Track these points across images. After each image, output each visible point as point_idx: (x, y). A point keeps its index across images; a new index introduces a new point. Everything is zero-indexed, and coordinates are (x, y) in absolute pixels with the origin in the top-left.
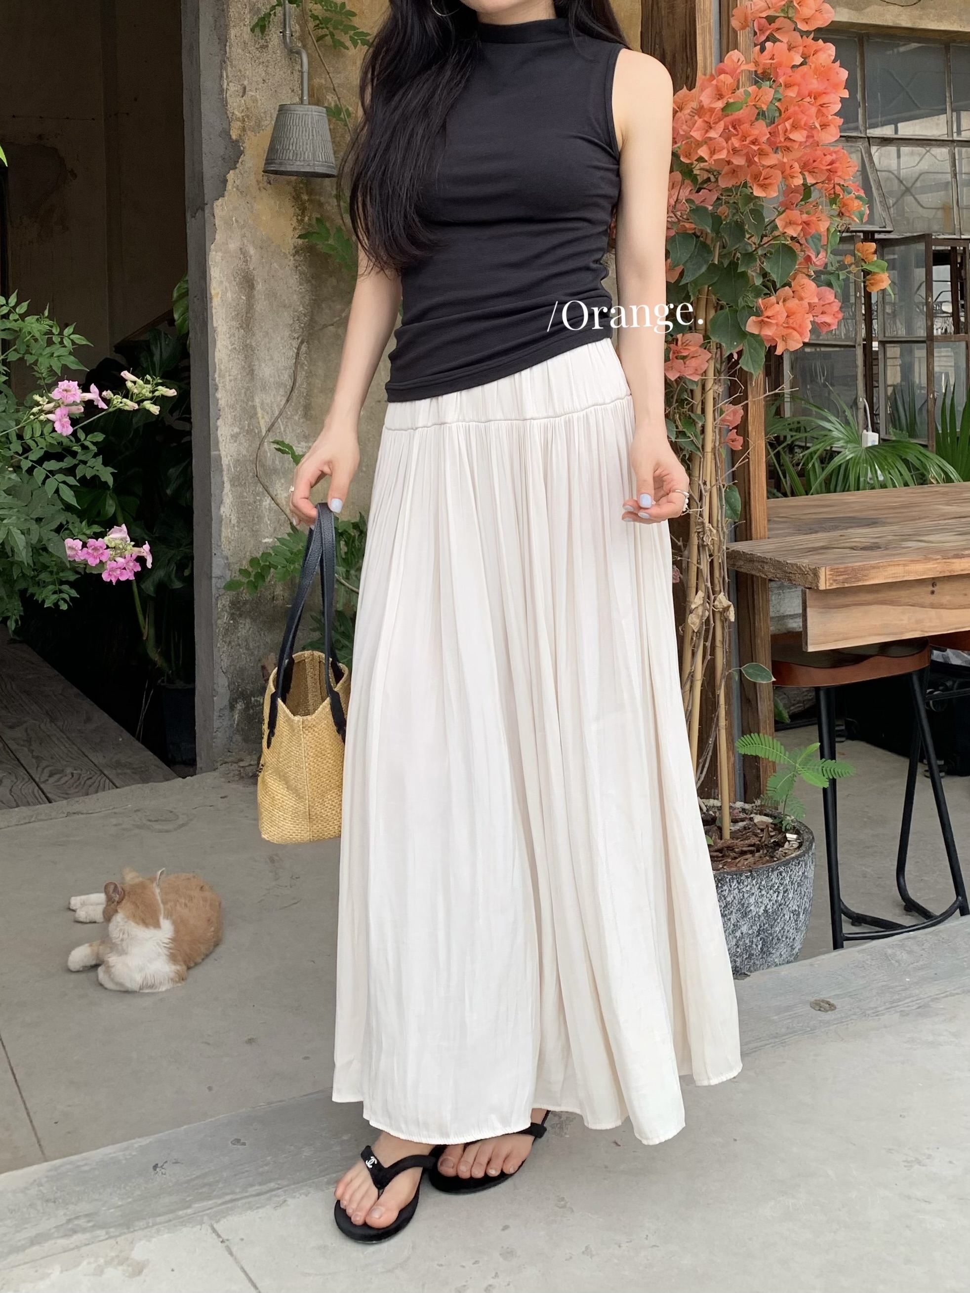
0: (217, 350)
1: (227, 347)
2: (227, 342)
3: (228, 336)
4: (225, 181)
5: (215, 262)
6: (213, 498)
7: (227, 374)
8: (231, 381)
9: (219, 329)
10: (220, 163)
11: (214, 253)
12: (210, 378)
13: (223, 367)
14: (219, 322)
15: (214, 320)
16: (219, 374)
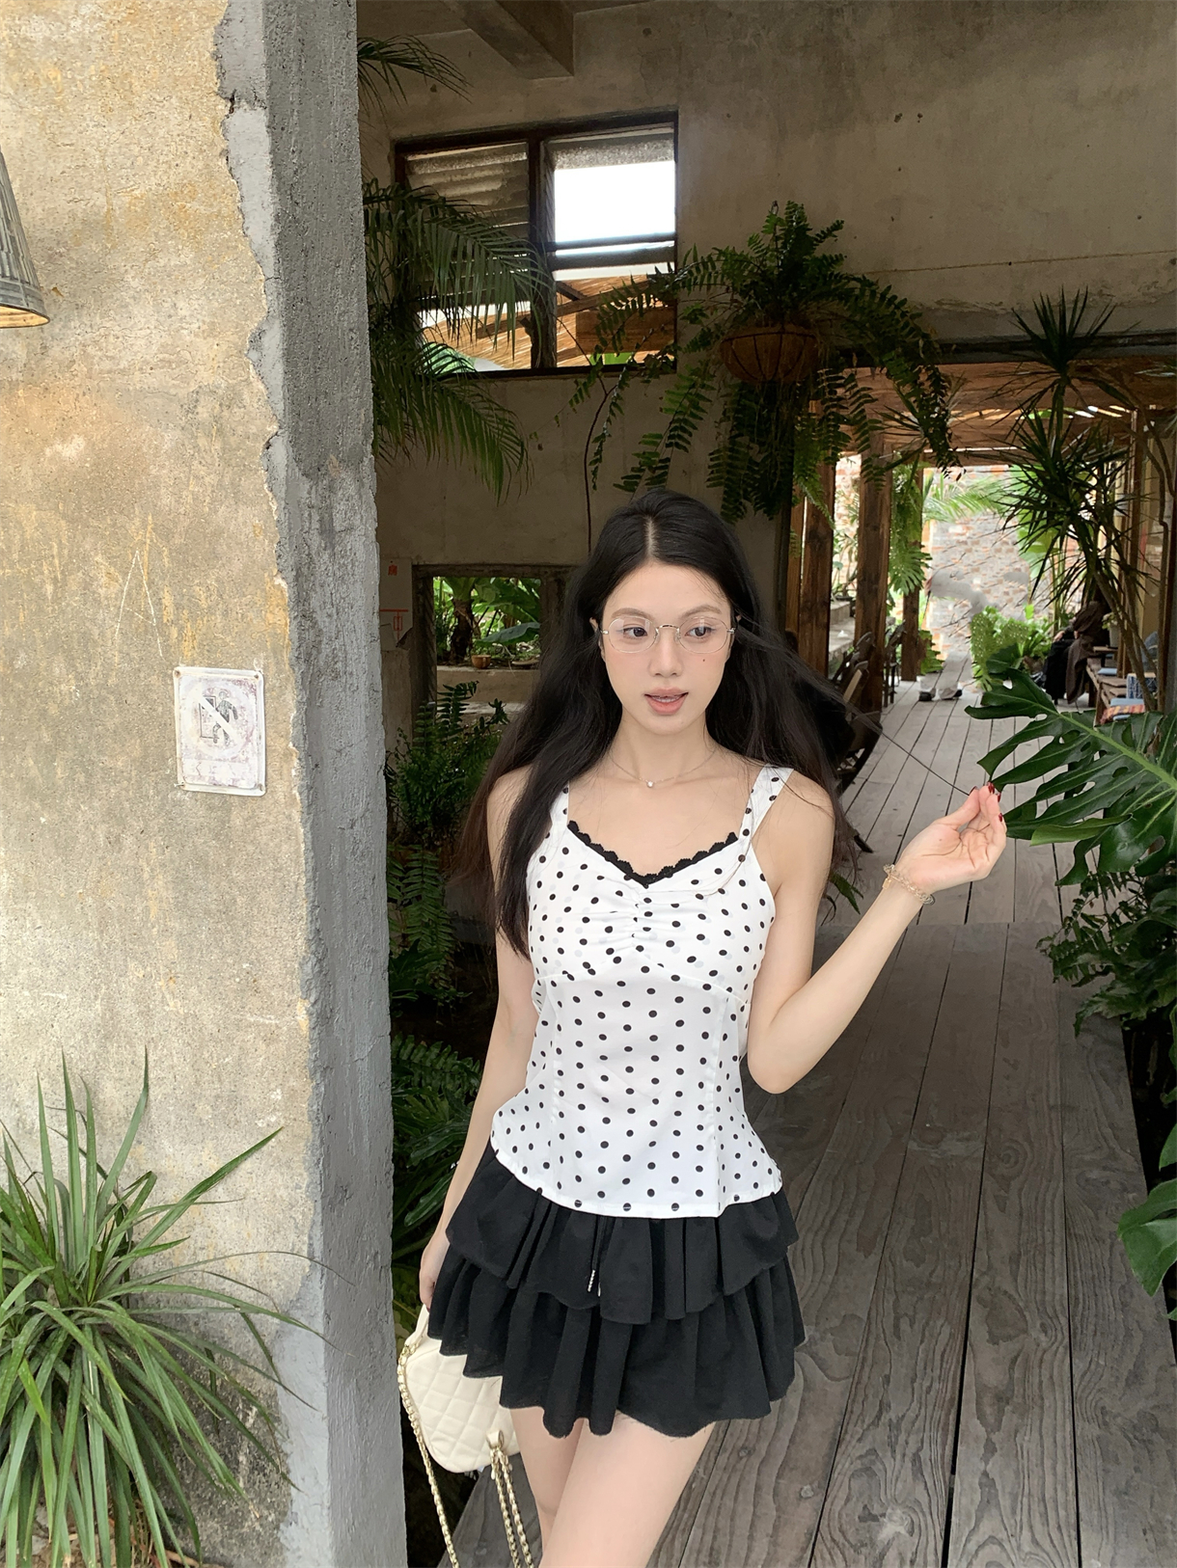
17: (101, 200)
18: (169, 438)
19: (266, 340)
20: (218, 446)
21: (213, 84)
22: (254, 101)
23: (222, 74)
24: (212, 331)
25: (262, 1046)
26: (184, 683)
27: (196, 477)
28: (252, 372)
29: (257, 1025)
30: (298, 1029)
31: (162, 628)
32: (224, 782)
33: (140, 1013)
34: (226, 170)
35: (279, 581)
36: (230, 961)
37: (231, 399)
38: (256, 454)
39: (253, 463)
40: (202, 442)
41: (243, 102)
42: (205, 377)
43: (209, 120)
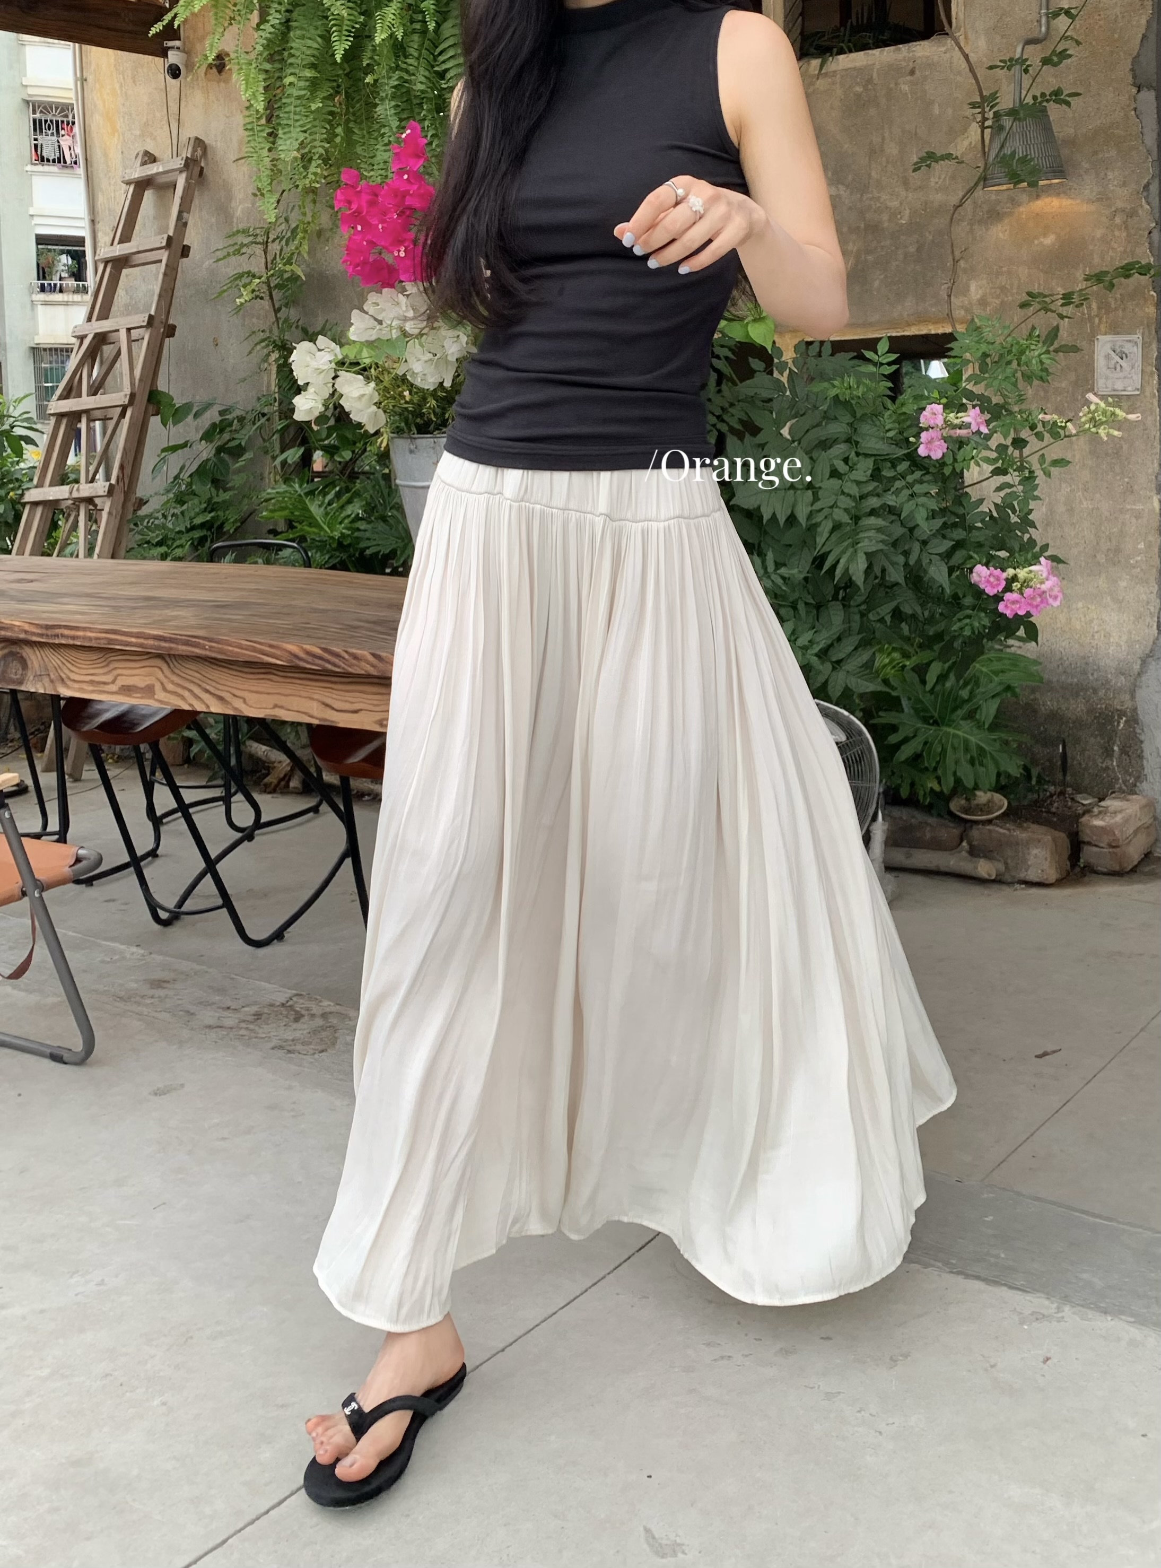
17: (1072, 131)
18: (1099, 233)
19: (1151, 187)
20: (1124, 234)
21: (1130, 79)
22: (1150, 87)
23: (1134, 77)
24: (1124, 184)
25: (1134, 520)
26: (1100, 344)
27: (1113, 249)
28: (1144, 201)
29: (1132, 509)
30: (1154, 510)
31: (1090, 319)
32: (1119, 389)
33: (1068, 510)
34: (1135, 116)
35: (1152, 293)
36: (1118, 478)
37: (1132, 214)
38: (1144, 237)
39: (1143, 240)
40: (1117, 233)
41: (1144, 88)
42: (1120, 204)
43: (1127, 96)
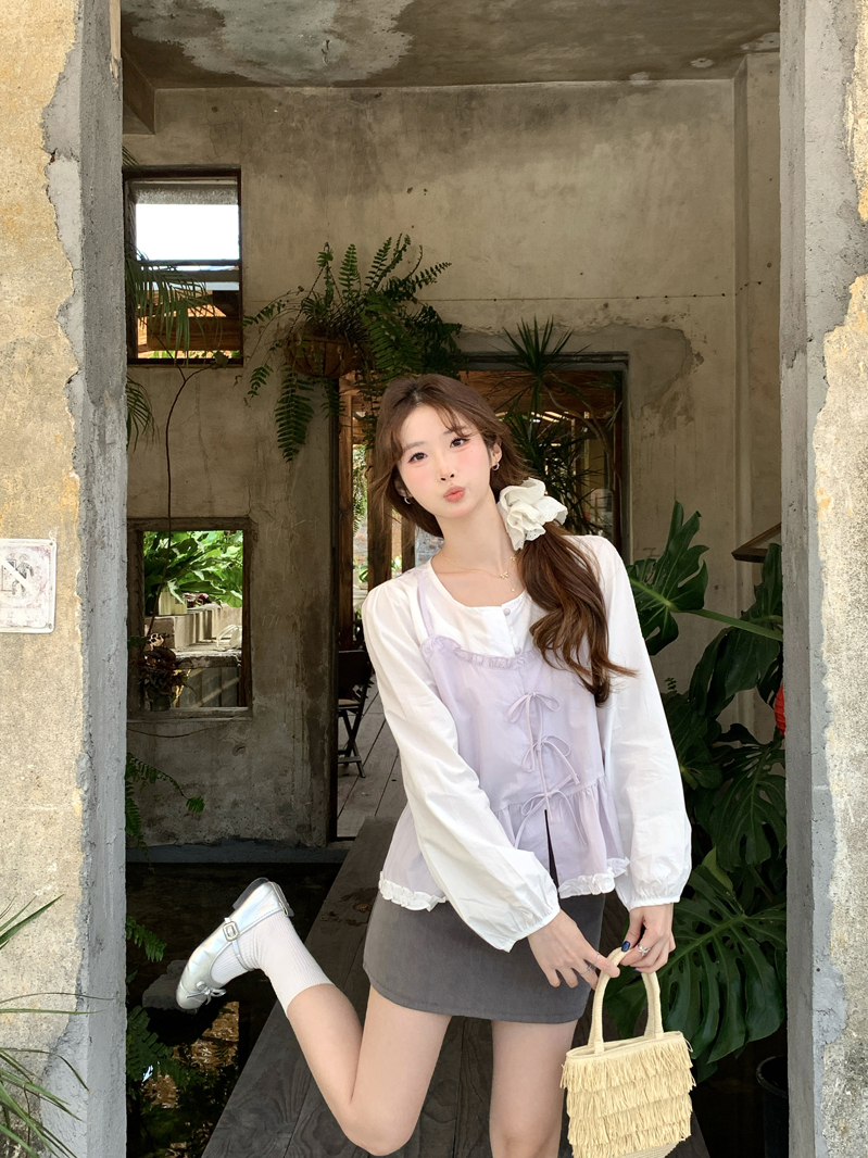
0: (825, 602)
1: (843, 598)
2: (844, 589)
3: (846, 577)
4: (846, 298)
5: (825, 445)
6: (815, 869)
7: (844, 646)
8: (850, 659)
9: (829, 565)
10: (837, 264)
11: (822, 428)
12: (812, 653)
13: (835, 634)
14: (830, 553)
15: (820, 548)
16: (829, 645)
19: (71, 310)
20: (29, 380)
21: (40, 142)
22: (70, 156)
23: (47, 137)
24: (29, 302)
25: (41, 829)
27: (10, 401)
28: (60, 330)
29: (39, 812)
30: (73, 810)
32: (20, 623)
34: (47, 198)
35: (73, 474)
36: (17, 764)
37: (42, 349)
38: (59, 386)
39: (58, 392)
40: (17, 377)
41: (62, 156)
42: (21, 332)
43: (34, 165)
